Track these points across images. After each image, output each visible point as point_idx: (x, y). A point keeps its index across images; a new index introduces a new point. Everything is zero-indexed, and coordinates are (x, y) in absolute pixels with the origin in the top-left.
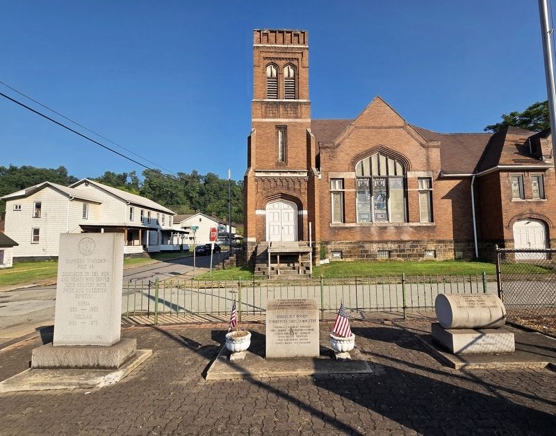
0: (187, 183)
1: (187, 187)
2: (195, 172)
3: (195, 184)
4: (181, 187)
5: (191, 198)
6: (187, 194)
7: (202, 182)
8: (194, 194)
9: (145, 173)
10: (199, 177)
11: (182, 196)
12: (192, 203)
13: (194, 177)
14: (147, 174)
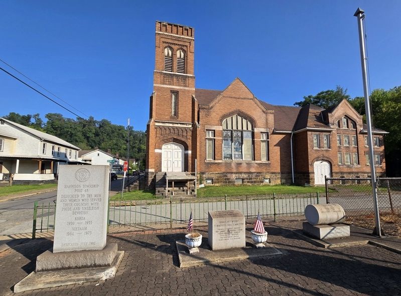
0: (84, 126)
1: (85, 129)
2: (92, 118)
3: (91, 127)
4: (80, 129)
5: (88, 138)
6: (84, 134)
7: (97, 126)
8: (90, 135)
9: (48, 116)
10: (95, 122)
11: (81, 136)
12: (88, 141)
13: (91, 122)
14: (50, 117)
